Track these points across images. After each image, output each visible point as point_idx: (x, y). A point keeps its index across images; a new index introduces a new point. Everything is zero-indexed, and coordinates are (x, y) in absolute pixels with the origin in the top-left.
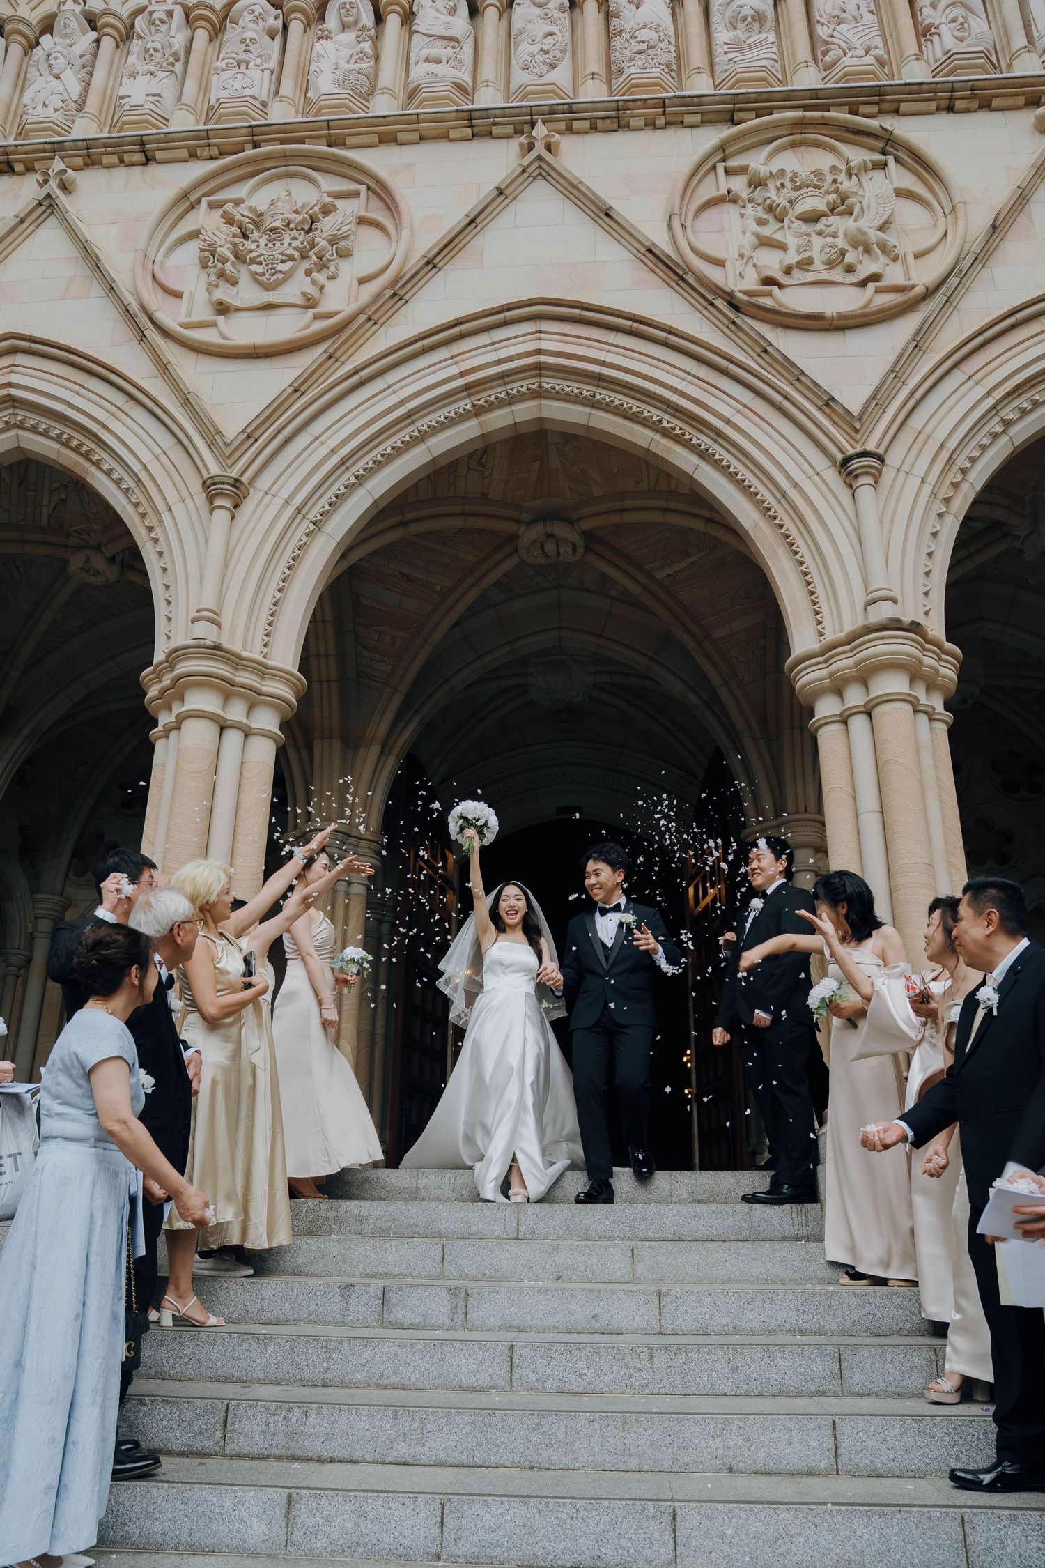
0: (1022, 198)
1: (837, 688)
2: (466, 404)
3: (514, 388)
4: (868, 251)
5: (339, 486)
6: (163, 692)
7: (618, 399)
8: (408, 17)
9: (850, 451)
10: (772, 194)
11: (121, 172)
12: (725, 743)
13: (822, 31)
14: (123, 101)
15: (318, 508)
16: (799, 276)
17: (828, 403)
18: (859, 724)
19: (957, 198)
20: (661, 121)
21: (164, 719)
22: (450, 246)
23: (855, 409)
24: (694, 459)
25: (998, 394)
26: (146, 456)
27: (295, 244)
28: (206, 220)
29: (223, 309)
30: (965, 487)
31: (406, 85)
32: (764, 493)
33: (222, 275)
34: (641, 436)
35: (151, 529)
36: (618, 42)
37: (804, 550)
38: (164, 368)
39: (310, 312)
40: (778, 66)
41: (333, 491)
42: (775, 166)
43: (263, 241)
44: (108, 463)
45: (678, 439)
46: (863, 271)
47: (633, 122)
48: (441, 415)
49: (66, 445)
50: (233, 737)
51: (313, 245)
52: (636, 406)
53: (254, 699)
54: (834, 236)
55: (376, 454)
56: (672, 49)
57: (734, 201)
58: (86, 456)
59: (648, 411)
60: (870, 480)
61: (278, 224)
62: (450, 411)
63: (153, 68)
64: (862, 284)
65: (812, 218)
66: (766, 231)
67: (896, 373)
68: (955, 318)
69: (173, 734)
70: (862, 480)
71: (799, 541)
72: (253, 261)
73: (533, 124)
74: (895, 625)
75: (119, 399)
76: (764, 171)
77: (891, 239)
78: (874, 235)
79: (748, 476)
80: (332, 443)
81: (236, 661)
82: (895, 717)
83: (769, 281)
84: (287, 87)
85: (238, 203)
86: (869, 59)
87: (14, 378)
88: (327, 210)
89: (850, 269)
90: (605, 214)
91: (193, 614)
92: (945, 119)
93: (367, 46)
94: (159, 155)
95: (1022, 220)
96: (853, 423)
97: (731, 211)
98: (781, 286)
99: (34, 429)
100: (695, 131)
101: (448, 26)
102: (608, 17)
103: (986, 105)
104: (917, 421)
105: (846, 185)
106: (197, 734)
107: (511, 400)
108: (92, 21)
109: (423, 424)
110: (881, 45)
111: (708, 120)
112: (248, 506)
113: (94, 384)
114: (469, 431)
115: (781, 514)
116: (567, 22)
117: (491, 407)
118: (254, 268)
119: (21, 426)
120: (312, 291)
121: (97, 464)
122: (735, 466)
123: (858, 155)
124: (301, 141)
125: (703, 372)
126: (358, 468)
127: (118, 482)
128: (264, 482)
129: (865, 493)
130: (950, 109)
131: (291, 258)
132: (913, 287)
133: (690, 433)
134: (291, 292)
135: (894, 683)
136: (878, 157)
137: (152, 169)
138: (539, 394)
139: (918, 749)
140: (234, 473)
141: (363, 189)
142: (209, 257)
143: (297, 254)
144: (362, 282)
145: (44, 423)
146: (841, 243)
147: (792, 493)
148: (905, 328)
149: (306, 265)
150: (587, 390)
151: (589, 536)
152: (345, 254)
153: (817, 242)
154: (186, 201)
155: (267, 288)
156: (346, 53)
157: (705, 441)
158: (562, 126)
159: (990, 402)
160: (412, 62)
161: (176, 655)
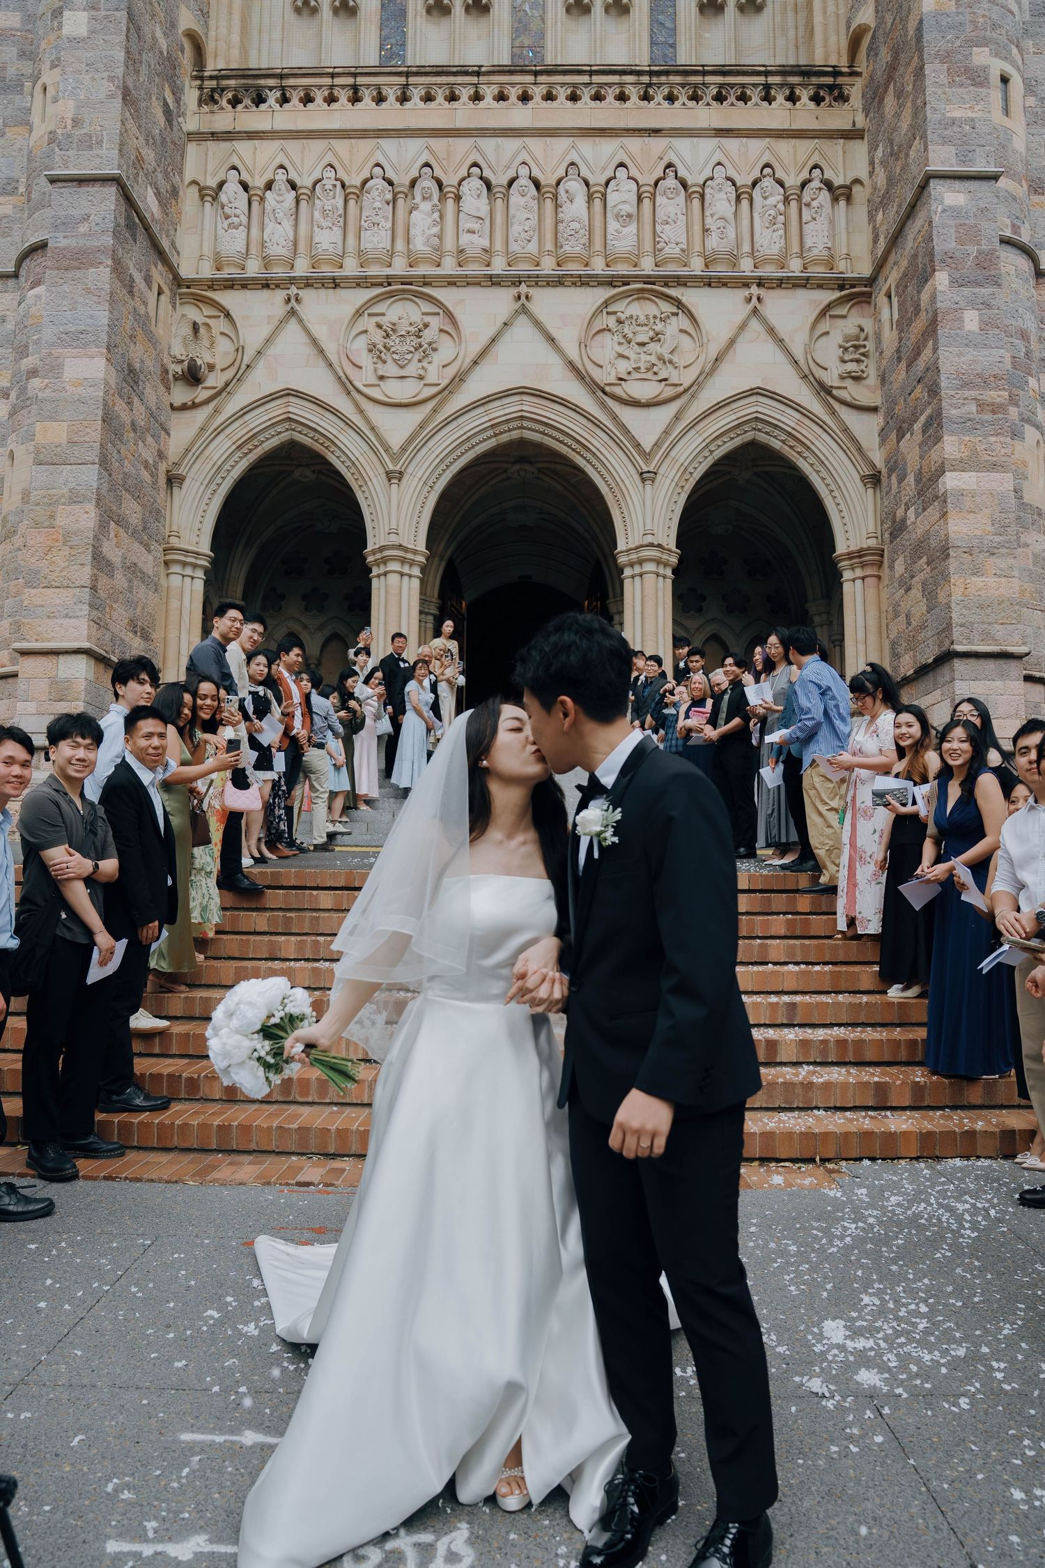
0: (732, 342)
1: (632, 565)
2: (491, 433)
3: (511, 425)
4: (664, 362)
5: (439, 471)
6: (375, 561)
7: (555, 433)
8: (458, 198)
9: (645, 469)
10: (626, 330)
11: (323, 292)
12: (602, 559)
13: (658, 228)
14: (318, 246)
15: (431, 481)
16: (636, 375)
17: (638, 446)
18: (637, 579)
19: (705, 340)
20: (579, 284)
21: (375, 571)
22: (484, 353)
23: (647, 451)
24: (584, 462)
25: (707, 441)
26: (358, 455)
27: (413, 344)
28: (367, 323)
29: (382, 378)
30: (691, 479)
31: (458, 247)
32: (611, 481)
33: (379, 357)
34: (563, 450)
35: (360, 486)
36: (561, 227)
37: (624, 508)
38: (361, 412)
39: (423, 382)
40: (636, 248)
41: (437, 472)
42: (628, 314)
43: (397, 341)
44: (338, 453)
45: (578, 453)
46: (662, 375)
47: (566, 283)
48: (480, 437)
49: (316, 441)
50: (406, 579)
51: (421, 346)
52: (562, 437)
53: (412, 563)
54: (650, 354)
55: (454, 455)
56: (587, 233)
57: (609, 330)
58: (326, 447)
59: (567, 440)
60: (650, 482)
61: (403, 333)
62: (484, 436)
63: (330, 225)
64: (661, 381)
65: (642, 344)
66: (621, 350)
67: (666, 432)
68: (695, 403)
69: (382, 578)
70: (647, 482)
71: (622, 503)
72: (394, 352)
73: (520, 283)
74: (651, 545)
75: (342, 424)
76: (623, 317)
77: (675, 359)
78: (667, 357)
79: (605, 473)
80: (437, 452)
81: (406, 550)
82: (650, 578)
83: (621, 379)
84: (400, 245)
85: (383, 314)
86: (677, 250)
87: (291, 409)
88: (426, 326)
89: (655, 373)
90: (551, 340)
91: (387, 531)
92: (707, 290)
93: (436, 215)
94: (342, 285)
95: (731, 351)
96: (647, 456)
97: (608, 335)
98: (625, 380)
99: (300, 432)
100: (595, 289)
101: (478, 209)
102: (557, 206)
103: (725, 285)
104: (673, 453)
105: (659, 327)
106: (393, 578)
107: (510, 430)
108: (293, 186)
109: (473, 441)
110: (685, 242)
111: (600, 284)
112: (404, 480)
113: (328, 414)
114: (492, 443)
115: (617, 491)
116: (536, 208)
117: (501, 433)
118: (395, 356)
119: (293, 430)
120: (421, 372)
121: (332, 452)
122: (601, 468)
123: (667, 308)
124: (411, 284)
125: (590, 425)
126: (447, 462)
127: (343, 462)
128: (410, 470)
129: (648, 487)
130: (709, 285)
131: (411, 352)
132: (681, 385)
133: (583, 452)
134: (412, 369)
135: (650, 567)
136: (675, 310)
137: (338, 290)
138: (522, 428)
139: (657, 590)
140: (397, 468)
141: (441, 311)
142: (372, 348)
143: (413, 350)
144: (443, 367)
145: (306, 431)
146: (653, 359)
147: (620, 483)
148: (673, 407)
149: (417, 356)
150: (542, 428)
151: (540, 470)
152: (435, 350)
153: (644, 357)
154: (359, 313)
155: (402, 367)
156: (429, 221)
157: (589, 456)
158: (533, 283)
159: (704, 444)
160: (460, 232)
161: (381, 549)
